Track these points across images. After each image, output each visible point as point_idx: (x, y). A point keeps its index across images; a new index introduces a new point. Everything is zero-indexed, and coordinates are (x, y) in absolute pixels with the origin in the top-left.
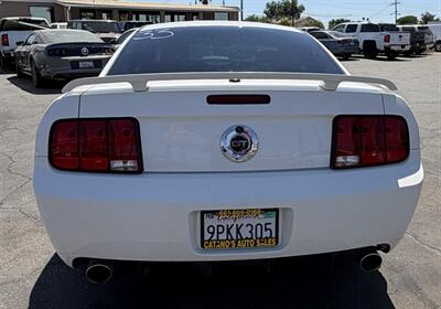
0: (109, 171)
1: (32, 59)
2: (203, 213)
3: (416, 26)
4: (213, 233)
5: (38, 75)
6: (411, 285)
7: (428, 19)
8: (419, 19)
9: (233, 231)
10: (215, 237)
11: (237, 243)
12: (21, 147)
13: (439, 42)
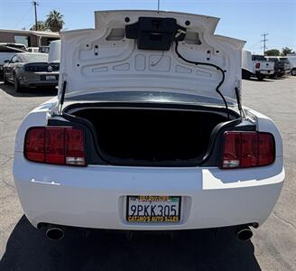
0: (64, 164)
1: (14, 73)
2: (128, 197)
3: (278, 57)
4: (135, 211)
5: (18, 83)
6: (272, 250)
7: (287, 52)
8: (281, 51)
9: (149, 210)
10: (136, 214)
11: (151, 218)
12: (6, 134)
13: (294, 69)
